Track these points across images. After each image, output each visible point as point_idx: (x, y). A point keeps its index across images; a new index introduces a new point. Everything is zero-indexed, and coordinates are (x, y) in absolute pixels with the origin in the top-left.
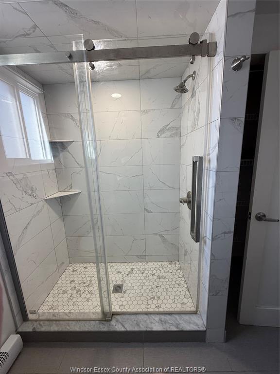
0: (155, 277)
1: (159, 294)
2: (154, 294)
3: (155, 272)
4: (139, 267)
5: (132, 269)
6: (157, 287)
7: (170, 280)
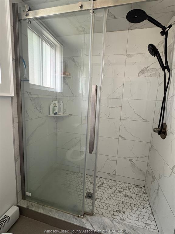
0: (122, 195)
1: (124, 210)
2: (120, 208)
3: (122, 190)
4: (108, 183)
5: (103, 184)
6: (123, 203)
7: (135, 200)
